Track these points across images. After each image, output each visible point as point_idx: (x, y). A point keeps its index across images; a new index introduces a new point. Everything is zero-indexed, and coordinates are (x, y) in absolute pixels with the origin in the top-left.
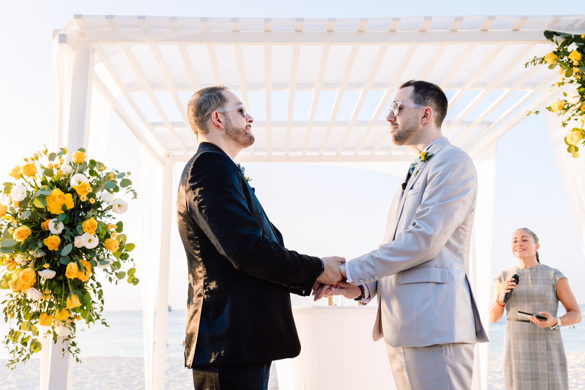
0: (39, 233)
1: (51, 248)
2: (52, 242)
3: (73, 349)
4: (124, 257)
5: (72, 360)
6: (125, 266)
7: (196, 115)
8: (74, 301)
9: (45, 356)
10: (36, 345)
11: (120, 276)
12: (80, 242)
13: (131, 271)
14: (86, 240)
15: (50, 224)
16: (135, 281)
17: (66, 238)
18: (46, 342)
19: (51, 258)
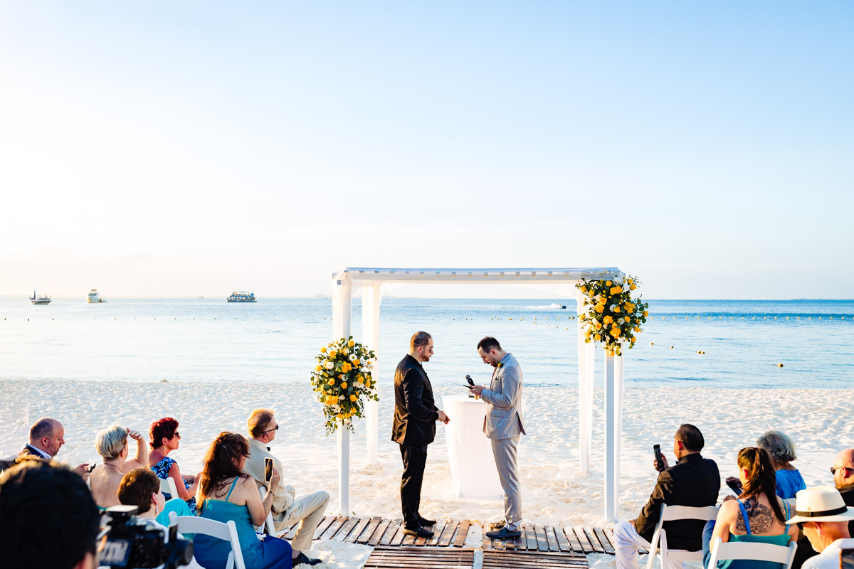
0: (339, 382)
1: (344, 388)
2: (344, 385)
3: (351, 428)
4: (372, 387)
5: (350, 431)
6: (373, 392)
7: (415, 342)
8: (353, 410)
9: (339, 431)
10: (336, 426)
11: (371, 397)
12: (355, 384)
13: (376, 395)
14: (357, 384)
15: (342, 377)
16: (377, 400)
17: (349, 383)
18: (339, 424)
19: (344, 392)
